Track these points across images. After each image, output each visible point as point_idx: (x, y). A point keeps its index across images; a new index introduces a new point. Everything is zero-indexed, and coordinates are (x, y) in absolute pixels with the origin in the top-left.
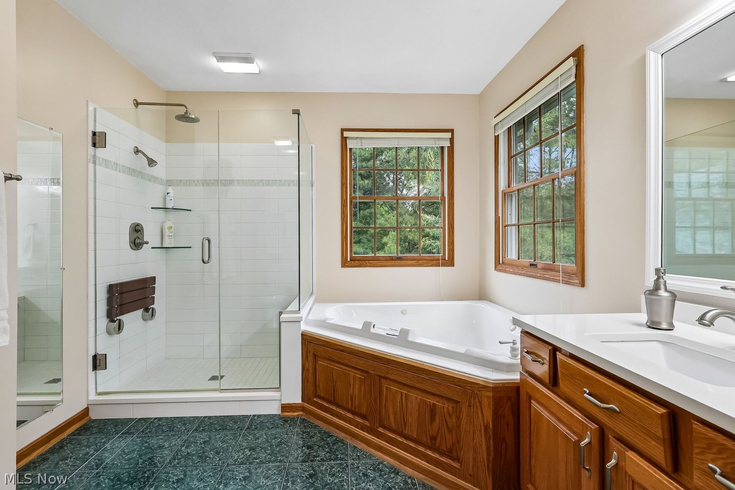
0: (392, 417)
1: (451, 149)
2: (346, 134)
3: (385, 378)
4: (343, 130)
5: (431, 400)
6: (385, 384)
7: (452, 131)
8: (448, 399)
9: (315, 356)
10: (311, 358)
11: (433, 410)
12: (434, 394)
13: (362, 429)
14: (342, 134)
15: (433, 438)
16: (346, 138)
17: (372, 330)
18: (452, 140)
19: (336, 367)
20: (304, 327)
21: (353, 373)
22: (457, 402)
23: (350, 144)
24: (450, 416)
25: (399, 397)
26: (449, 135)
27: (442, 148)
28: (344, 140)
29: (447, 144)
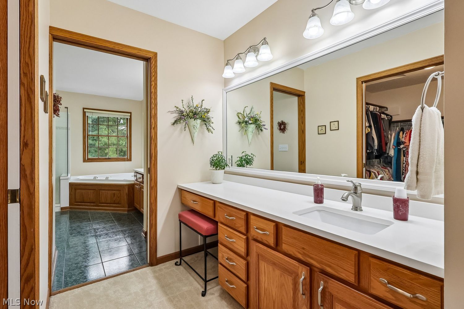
0: (103, 200)
1: (131, 119)
2: (85, 110)
3: (101, 190)
4: (84, 109)
5: (114, 192)
6: (101, 191)
7: (131, 113)
8: (118, 190)
9: (75, 189)
10: (73, 190)
11: (114, 194)
12: (115, 190)
13: (93, 206)
14: (84, 110)
15: (114, 201)
16: (85, 112)
17: (97, 179)
18: (131, 116)
19: (83, 191)
20: (69, 182)
21: (90, 191)
22: (120, 190)
23: (87, 114)
24: (118, 194)
25: (105, 194)
26: (129, 114)
27: (127, 119)
28: (84, 113)
29: (129, 117)
